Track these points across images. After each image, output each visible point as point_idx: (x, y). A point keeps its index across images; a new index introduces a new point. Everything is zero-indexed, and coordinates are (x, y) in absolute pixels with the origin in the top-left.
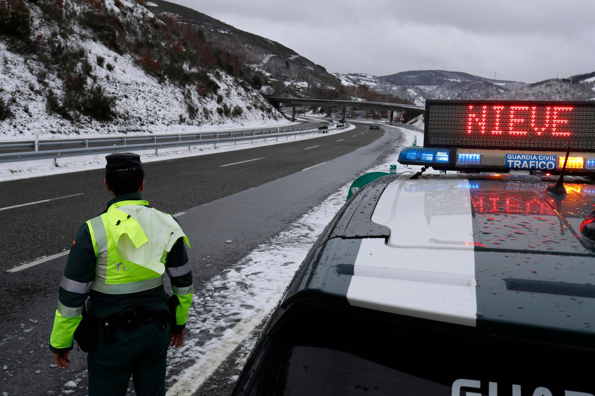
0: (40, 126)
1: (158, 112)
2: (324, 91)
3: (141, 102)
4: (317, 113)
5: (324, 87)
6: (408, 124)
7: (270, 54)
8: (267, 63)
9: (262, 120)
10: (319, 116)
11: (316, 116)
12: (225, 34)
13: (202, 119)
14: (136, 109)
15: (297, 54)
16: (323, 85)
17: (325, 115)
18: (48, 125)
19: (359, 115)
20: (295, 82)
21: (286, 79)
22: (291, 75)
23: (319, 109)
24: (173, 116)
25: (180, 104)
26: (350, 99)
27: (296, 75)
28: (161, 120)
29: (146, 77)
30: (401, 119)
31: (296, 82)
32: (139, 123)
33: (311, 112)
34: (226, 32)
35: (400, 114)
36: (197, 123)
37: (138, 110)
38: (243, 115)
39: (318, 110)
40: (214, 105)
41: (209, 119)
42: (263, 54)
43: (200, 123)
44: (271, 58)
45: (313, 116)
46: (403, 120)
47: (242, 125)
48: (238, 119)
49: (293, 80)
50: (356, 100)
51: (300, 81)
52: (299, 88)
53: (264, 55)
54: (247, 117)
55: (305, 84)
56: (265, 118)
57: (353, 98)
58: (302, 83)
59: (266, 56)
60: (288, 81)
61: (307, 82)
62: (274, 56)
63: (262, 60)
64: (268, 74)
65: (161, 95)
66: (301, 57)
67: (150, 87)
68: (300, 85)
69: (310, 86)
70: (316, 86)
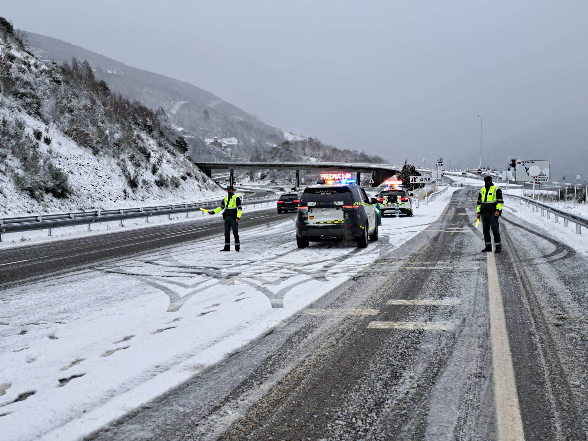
0: (16, 206)
1: (103, 187)
2: (261, 150)
3: (86, 177)
4: (256, 180)
5: (260, 145)
6: (379, 187)
7: (181, 100)
8: (177, 113)
9: (200, 192)
10: (260, 184)
11: (256, 184)
12: (113, 74)
13: (144, 193)
14: (83, 186)
15: (219, 99)
16: (259, 141)
17: (268, 182)
18: (21, 205)
19: (314, 180)
20: (219, 138)
21: (206, 134)
22: (213, 129)
23: (259, 174)
24: (117, 191)
25: (120, 177)
26: (300, 159)
27: (220, 129)
28: (107, 196)
29: (79, 148)
30: (370, 182)
31: (221, 138)
32: (90, 200)
33: (248, 179)
34: (115, 72)
35: (369, 176)
36: (141, 198)
37: (85, 186)
38: (180, 187)
39: (257, 177)
40: (150, 176)
41: (151, 193)
42: (170, 101)
43: (143, 198)
44: (182, 106)
45: (250, 184)
46: (373, 182)
47: (183, 199)
48: (177, 191)
49: (217, 136)
50: (309, 159)
51: (226, 137)
52: (225, 147)
53: (172, 103)
54: (185, 189)
55: (234, 141)
56: (203, 189)
57: (304, 158)
58: (229, 140)
59: (174, 103)
60: (210, 137)
61: (236, 138)
62: (186, 104)
63: (170, 109)
64: (180, 129)
65: (99, 168)
66: (225, 103)
67: (87, 160)
68: (227, 143)
69: (241, 144)
70: (249, 142)
